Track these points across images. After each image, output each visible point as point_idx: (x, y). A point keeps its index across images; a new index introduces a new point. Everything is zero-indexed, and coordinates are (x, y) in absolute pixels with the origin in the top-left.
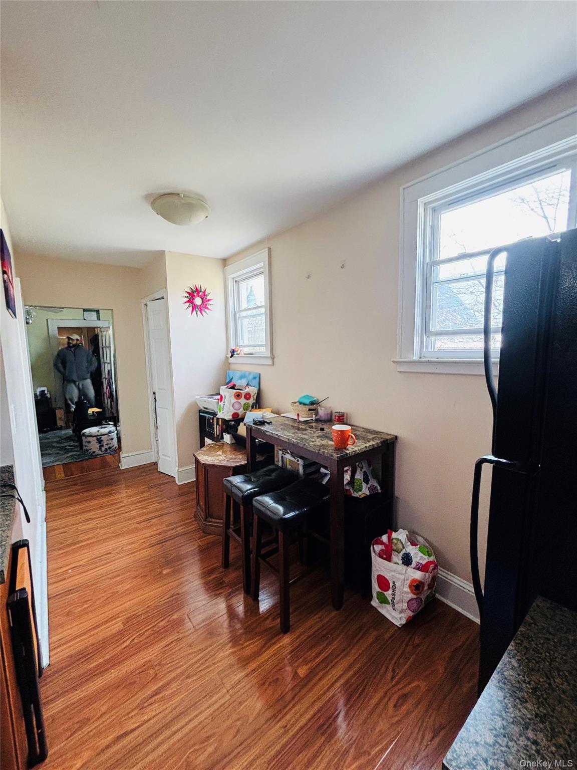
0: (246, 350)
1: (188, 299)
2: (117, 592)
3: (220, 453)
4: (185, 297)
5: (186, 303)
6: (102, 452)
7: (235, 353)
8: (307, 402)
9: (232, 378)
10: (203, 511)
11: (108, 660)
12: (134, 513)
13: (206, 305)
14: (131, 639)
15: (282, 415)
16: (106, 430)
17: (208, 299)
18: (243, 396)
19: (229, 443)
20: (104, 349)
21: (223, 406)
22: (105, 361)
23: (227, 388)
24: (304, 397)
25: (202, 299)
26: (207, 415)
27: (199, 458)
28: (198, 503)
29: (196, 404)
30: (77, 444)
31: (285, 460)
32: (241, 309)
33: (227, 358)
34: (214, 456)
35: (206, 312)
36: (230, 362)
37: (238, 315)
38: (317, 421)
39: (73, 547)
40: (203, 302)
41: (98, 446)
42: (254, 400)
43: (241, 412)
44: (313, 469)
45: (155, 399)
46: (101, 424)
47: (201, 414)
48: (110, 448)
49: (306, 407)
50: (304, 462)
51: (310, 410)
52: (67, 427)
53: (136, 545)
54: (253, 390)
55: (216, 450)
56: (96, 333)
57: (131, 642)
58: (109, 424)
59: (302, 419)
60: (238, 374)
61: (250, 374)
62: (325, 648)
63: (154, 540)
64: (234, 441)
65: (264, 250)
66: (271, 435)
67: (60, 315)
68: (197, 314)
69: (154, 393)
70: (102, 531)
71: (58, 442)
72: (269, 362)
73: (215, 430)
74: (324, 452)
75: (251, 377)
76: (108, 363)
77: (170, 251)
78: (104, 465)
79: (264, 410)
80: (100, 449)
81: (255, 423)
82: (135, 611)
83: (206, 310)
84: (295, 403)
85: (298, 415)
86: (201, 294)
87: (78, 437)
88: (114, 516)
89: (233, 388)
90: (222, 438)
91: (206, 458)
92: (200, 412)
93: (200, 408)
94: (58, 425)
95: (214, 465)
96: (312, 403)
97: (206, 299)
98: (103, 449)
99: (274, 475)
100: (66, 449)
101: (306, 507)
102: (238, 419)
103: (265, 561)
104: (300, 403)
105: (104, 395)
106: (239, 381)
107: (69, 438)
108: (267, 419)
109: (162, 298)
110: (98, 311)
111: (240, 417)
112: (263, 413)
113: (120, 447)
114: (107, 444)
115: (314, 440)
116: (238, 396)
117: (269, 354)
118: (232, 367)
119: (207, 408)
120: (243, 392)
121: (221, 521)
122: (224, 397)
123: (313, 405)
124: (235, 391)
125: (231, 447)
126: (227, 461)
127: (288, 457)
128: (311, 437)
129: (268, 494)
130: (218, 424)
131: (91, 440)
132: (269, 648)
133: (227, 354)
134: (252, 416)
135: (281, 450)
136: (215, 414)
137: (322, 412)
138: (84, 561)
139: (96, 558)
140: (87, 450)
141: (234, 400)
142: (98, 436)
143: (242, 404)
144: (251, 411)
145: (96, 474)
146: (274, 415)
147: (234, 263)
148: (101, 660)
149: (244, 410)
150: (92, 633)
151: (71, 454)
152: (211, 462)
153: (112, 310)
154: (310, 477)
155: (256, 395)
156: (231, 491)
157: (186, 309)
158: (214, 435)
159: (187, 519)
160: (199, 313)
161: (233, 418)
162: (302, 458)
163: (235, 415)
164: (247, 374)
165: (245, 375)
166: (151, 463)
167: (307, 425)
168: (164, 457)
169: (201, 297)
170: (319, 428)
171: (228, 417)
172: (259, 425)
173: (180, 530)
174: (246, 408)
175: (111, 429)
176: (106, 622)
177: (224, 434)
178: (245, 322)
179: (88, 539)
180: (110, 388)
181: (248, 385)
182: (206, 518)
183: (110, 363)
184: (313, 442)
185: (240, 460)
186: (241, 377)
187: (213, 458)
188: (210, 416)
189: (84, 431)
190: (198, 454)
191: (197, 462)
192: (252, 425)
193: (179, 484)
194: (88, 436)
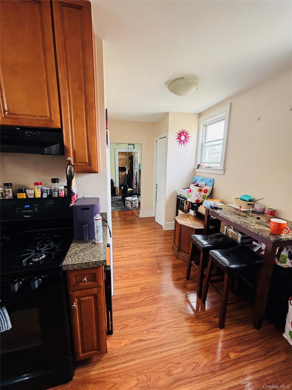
0: (207, 165)
1: (178, 137)
2: (138, 274)
3: (188, 220)
4: (177, 136)
5: (176, 139)
6: (132, 208)
7: (200, 167)
8: (247, 199)
9: (196, 180)
10: (177, 247)
11: (134, 303)
12: (145, 239)
13: (187, 140)
14: (144, 298)
15: (228, 205)
16: (134, 199)
17: (188, 136)
18: (203, 191)
19: (193, 215)
20: (135, 162)
21: (191, 195)
22: (135, 168)
23: (193, 185)
24: (244, 195)
25: (185, 137)
26: (181, 199)
27: (178, 220)
28: (174, 242)
29: (176, 192)
30: (123, 203)
31: (228, 231)
32: (206, 142)
33: (195, 169)
34: (185, 221)
35: (186, 144)
36: (196, 171)
37: (204, 145)
38: (253, 212)
39: (121, 248)
40: (185, 138)
41: (131, 205)
42: (209, 194)
43: (201, 199)
44: (247, 241)
45: (157, 187)
46: (132, 196)
47: (178, 197)
48: (135, 207)
49: (246, 202)
50: (242, 235)
51: (248, 204)
52: (120, 196)
53: (145, 255)
54: (209, 188)
55: (186, 218)
56: (132, 155)
58: (135, 196)
59: (242, 209)
60: (200, 179)
61: (208, 178)
62: (248, 349)
63: (153, 254)
64: (195, 215)
65: (228, 105)
66: (222, 216)
67: (120, 147)
68: (181, 145)
69: (157, 185)
70: (133, 244)
71: (116, 201)
72: (222, 173)
73: (185, 207)
74: (262, 235)
75: (208, 180)
76: (136, 169)
77: (171, 112)
78: (133, 214)
79: (215, 200)
80: (132, 207)
81: (211, 207)
82: (145, 286)
83: (186, 143)
84: (238, 199)
85: (240, 207)
86: (185, 134)
87: (124, 200)
88: (137, 239)
89: (197, 185)
90: (189, 211)
91: (181, 221)
92: (177, 197)
93: (177, 194)
94: (116, 194)
95: (186, 226)
96: (250, 201)
97: (187, 136)
98: (133, 207)
99: (221, 239)
100: (119, 205)
101: (244, 264)
102: (199, 203)
103: (212, 284)
104: (241, 199)
105: (133, 183)
106: (201, 182)
107: (120, 200)
108: (219, 206)
109: (165, 137)
110: (134, 145)
111: (200, 202)
112: (215, 202)
113: (139, 207)
114: (134, 205)
115: (253, 225)
116: (200, 191)
117: (222, 168)
118: (197, 174)
119: (181, 195)
120: (204, 189)
121: (188, 255)
122: (192, 190)
123: (251, 202)
124: (199, 188)
125: (194, 218)
126: (192, 225)
127: (231, 230)
128: (251, 223)
129: (218, 250)
130: (186, 204)
131: (128, 203)
132: (211, 332)
133: (195, 167)
134: (208, 203)
135: (226, 225)
136: (186, 199)
137: (257, 207)
138: (126, 255)
139: (130, 256)
140: (127, 207)
141: (197, 192)
142: (131, 201)
143: (202, 195)
144: (206, 200)
145: (129, 218)
146: (222, 204)
147: (205, 115)
148: (132, 302)
149: (203, 199)
150: (129, 288)
151: (121, 207)
152: (183, 224)
153: (141, 144)
154: (245, 245)
155: (211, 191)
156: (196, 243)
157: (176, 142)
158: (184, 209)
159: (168, 248)
160: (183, 144)
161: (196, 202)
162: (241, 233)
163: (197, 201)
164: (206, 179)
165: (204, 179)
166: (152, 217)
167: (246, 214)
168: (158, 215)
169: (184, 136)
170: (256, 217)
171: (193, 201)
172: (214, 209)
173: (165, 253)
174: (204, 198)
175: (136, 199)
176: (134, 286)
177: (190, 210)
178: (208, 149)
179: (127, 246)
180: (136, 180)
181: (206, 185)
182: (178, 251)
183: (137, 169)
184: (253, 226)
185: (199, 226)
186: (202, 180)
187: (185, 222)
188: (183, 199)
189: (126, 198)
190: (177, 218)
191: (176, 222)
192: (210, 208)
193: (164, 230)
194: (127, 201)
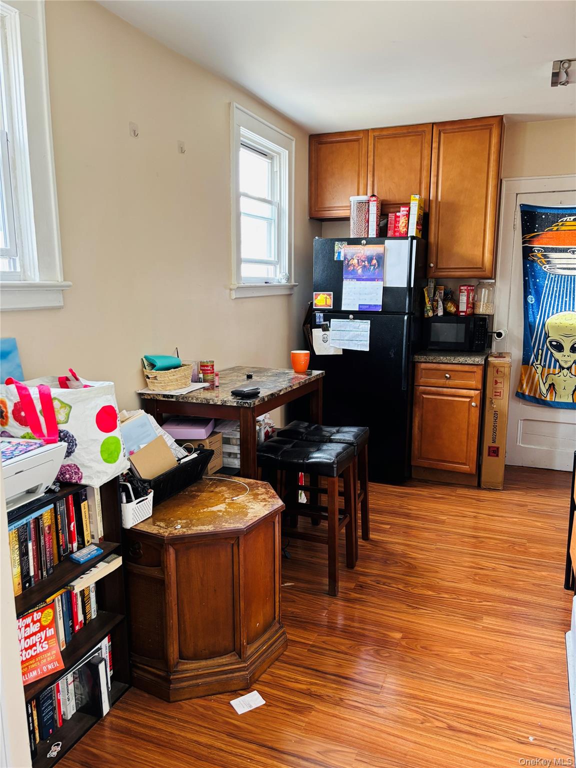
57: (481, 602)
